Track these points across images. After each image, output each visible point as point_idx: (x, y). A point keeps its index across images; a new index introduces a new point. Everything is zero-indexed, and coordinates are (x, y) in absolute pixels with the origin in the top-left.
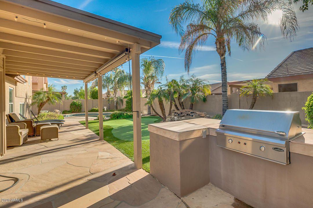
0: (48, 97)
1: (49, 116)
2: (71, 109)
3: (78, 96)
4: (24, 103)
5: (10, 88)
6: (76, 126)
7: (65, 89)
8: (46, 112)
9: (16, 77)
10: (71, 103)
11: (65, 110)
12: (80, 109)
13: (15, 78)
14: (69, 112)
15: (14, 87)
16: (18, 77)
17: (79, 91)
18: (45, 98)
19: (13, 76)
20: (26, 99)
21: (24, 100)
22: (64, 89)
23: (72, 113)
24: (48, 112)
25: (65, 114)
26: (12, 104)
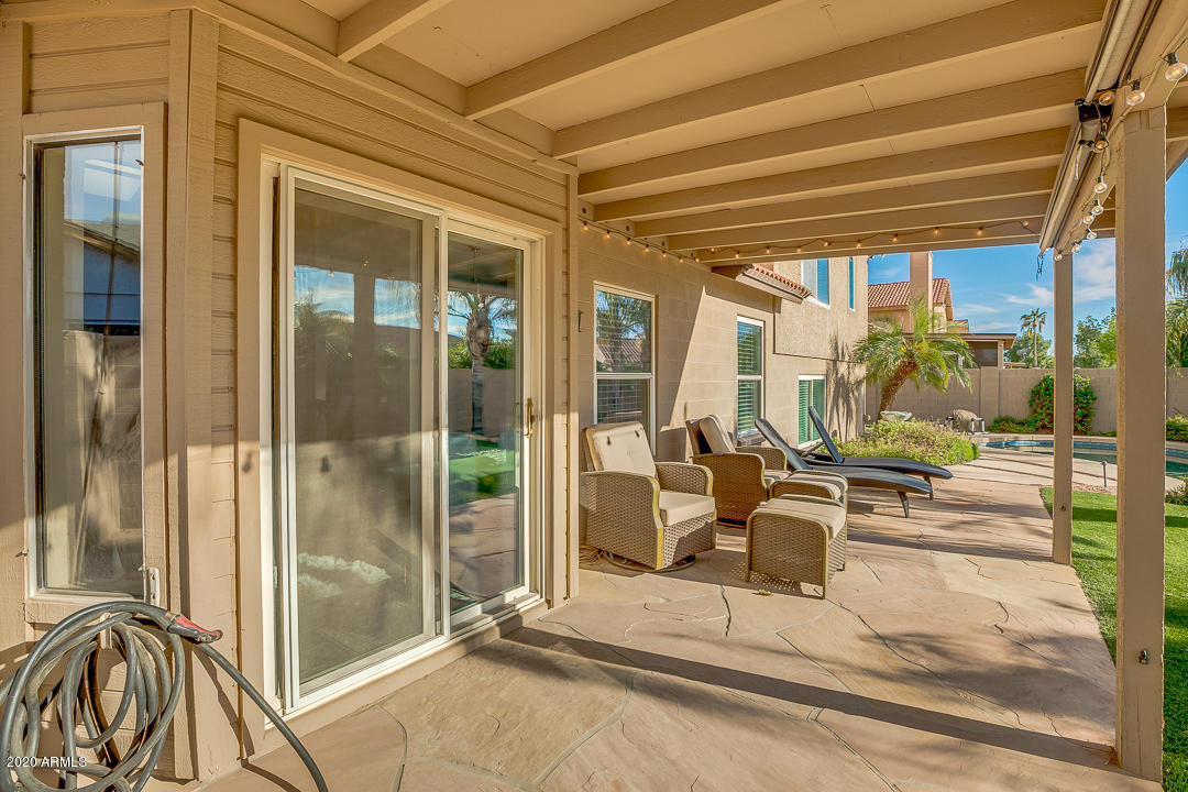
0: (910, 355)
1: (907, 436)
2: (1036, 412)
3: (1095, 351)
4: (821, 378)
5: (740, 319)
6: (1006, 521)
7: (1038, 324)
8: (902, 417)
9: (744, 275)
10: (1036, 383)
11: (1003, 415)
12: (1085, 416)
13: (740, 279)
14: (1022, 425)
15: (768, 316)
16: (750, 272)
17: (1103, 332)
18: (896, 359)
19: (731, 270)
20: (835, 361)
21: (822, 367)
22: (1034, 326)
23: (1037, 431)
24: (909, 420)
25: (1003, 431)
26: (759, 382)
